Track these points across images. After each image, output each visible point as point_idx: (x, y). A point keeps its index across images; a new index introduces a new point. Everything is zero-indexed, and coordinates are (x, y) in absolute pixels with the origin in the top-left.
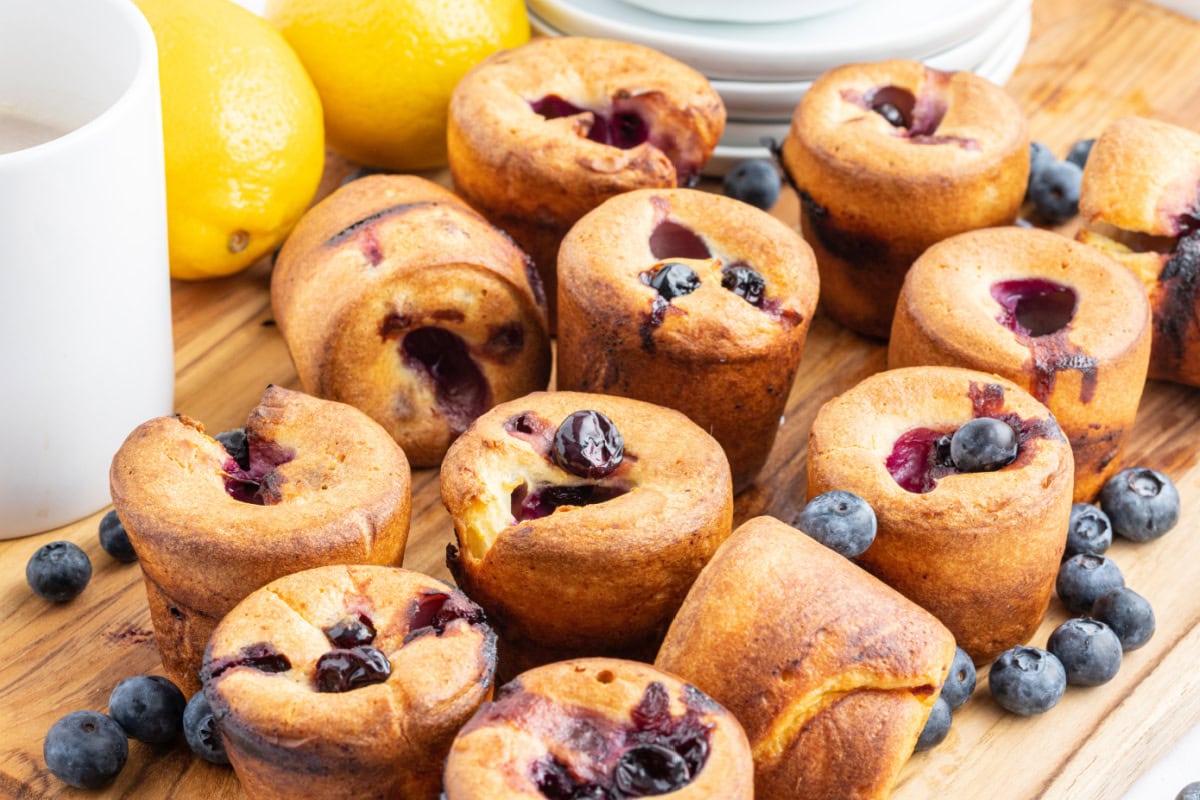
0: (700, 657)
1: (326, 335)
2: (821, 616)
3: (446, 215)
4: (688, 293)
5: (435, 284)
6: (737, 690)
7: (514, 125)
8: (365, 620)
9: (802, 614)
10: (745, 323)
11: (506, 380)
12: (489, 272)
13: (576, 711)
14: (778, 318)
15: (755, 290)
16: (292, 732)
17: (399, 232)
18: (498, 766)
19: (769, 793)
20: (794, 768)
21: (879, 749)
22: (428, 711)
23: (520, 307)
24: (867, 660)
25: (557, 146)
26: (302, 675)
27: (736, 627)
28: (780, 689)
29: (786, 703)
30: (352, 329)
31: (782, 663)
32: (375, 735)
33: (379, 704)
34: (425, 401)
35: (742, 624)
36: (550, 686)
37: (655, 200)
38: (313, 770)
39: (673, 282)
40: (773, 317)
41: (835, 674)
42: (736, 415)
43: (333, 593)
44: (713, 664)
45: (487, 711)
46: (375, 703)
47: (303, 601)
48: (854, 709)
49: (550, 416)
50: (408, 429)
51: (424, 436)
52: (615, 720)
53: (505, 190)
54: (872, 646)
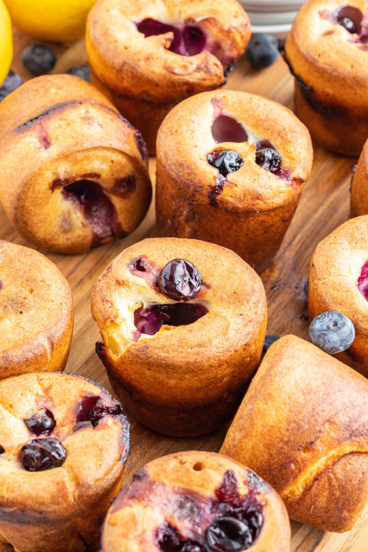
0: (254, 440)
1: (18, 192)
2: (326, 413)
3: (87, 112)
4: (237, 170)
5: (83, 160)
6: (276, 460)
7: (127, 44)
8: (49, 414)
9: (315, 412)
10: (271, 189)
11: (125, 206)
12: (115, 150)
13: (181, 491)
14: (290, 182)
15: (275, 163)
16: (7, 502)
17: (60, 126)
18: (135, 537)
19: (294, 512)
20: (309, 500)
21: (360, 489)
22: (90, 487)
23: (133, 166)
24: (354, 438)
25: (152, 59)
26: (12, 456)
27: (275, 422)
28: (302, 459)
29: (305, 466)
30: (33, 189)
31: (303, 444)
32: (58, 504)
33: (60, 485)
34: (78, 218)
35: (279, 420)
36: (165, 475)
37: (214, 101)
38: (21, 522)
39: (227, 163)
40: (287, 182)
41: (335, 448)
42: (264, 236)
43: (29, 396)
44: (261, 445)
45: (126, 493)
46: (58, 484)
47: (11, 403)
48: (346, 466)
49: (155, 259)
50: (68, 236)
51: (77, 239)
52: (205, 496)
53: (122, 82)
54: (357, 429)
